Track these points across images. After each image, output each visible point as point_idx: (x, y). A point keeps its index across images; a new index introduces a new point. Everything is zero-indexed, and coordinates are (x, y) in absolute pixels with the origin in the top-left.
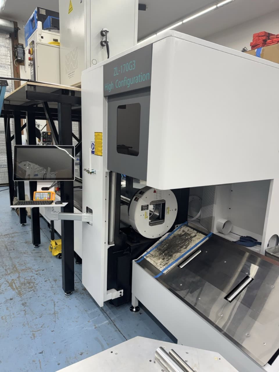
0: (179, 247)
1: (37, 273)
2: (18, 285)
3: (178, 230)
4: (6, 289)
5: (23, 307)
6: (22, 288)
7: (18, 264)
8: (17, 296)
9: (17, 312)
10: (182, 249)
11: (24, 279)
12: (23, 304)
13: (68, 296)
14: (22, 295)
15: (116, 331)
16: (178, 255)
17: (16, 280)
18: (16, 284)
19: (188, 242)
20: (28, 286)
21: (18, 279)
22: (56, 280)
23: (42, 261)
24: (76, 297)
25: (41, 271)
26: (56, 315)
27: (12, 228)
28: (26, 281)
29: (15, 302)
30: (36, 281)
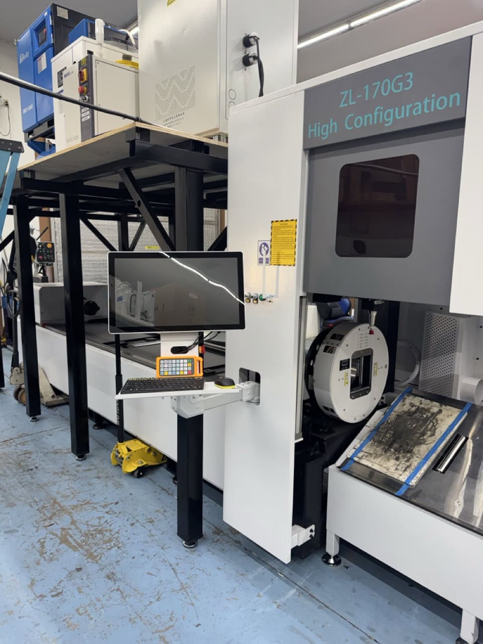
0: (418, 435)
1: (107, 510)
2: (79, 538)
3: (400, 403)
4: (57, 551)
5: (111, 583)
6: (90, 543)
7: (60, 496)
8: (88, 562)
9: (104, 596)
10: (425, 437)
11: (86, 526)
12: (108, 577)
13: (193, 550)
14: (98, 558)
15: (320, 607)
16: (423, 449)
17: (69, 529)
18: (75, 537)
19: (431, 424)
20: (101, 539)
21: (73, 526)
22: (151, 520)
23: (107, 486)
24: (209, 550)
25: (113, 505)
26: (188, 590)
27: (13, 427)
28: (92, 529)
29: (89, 575)
30: (111, 527)
